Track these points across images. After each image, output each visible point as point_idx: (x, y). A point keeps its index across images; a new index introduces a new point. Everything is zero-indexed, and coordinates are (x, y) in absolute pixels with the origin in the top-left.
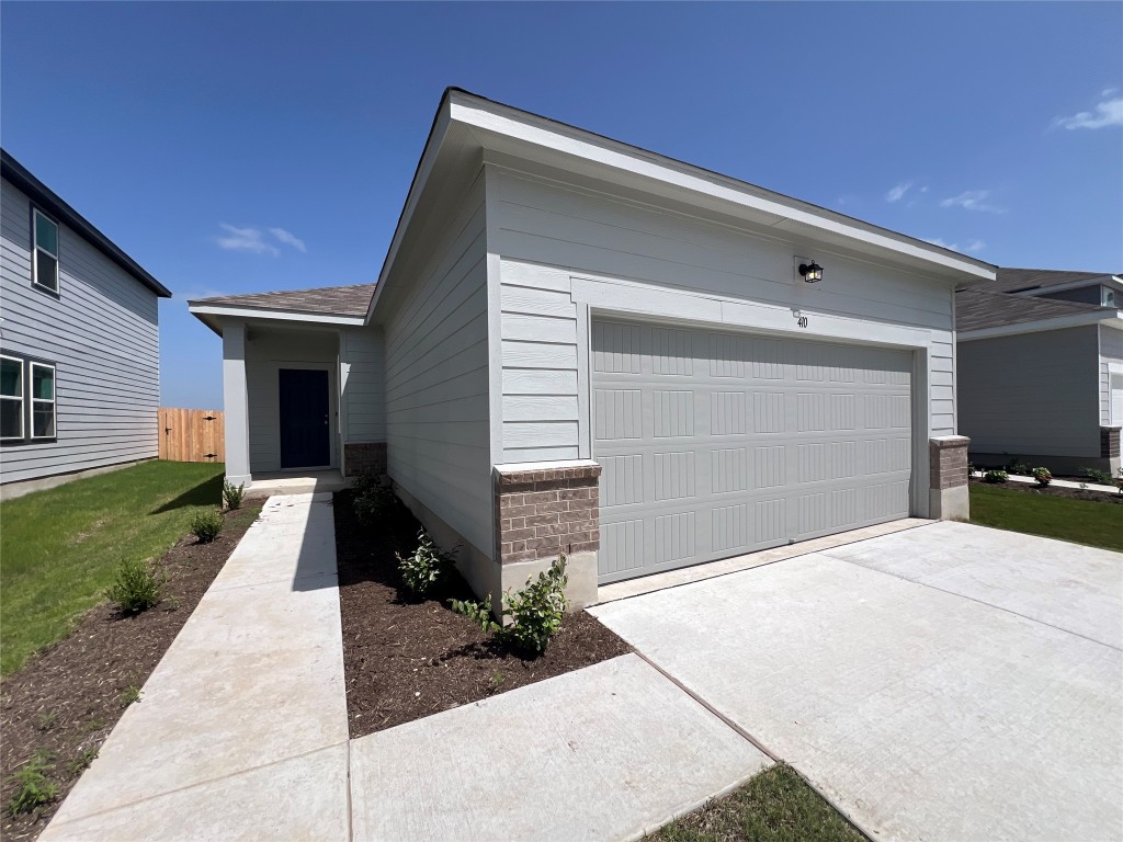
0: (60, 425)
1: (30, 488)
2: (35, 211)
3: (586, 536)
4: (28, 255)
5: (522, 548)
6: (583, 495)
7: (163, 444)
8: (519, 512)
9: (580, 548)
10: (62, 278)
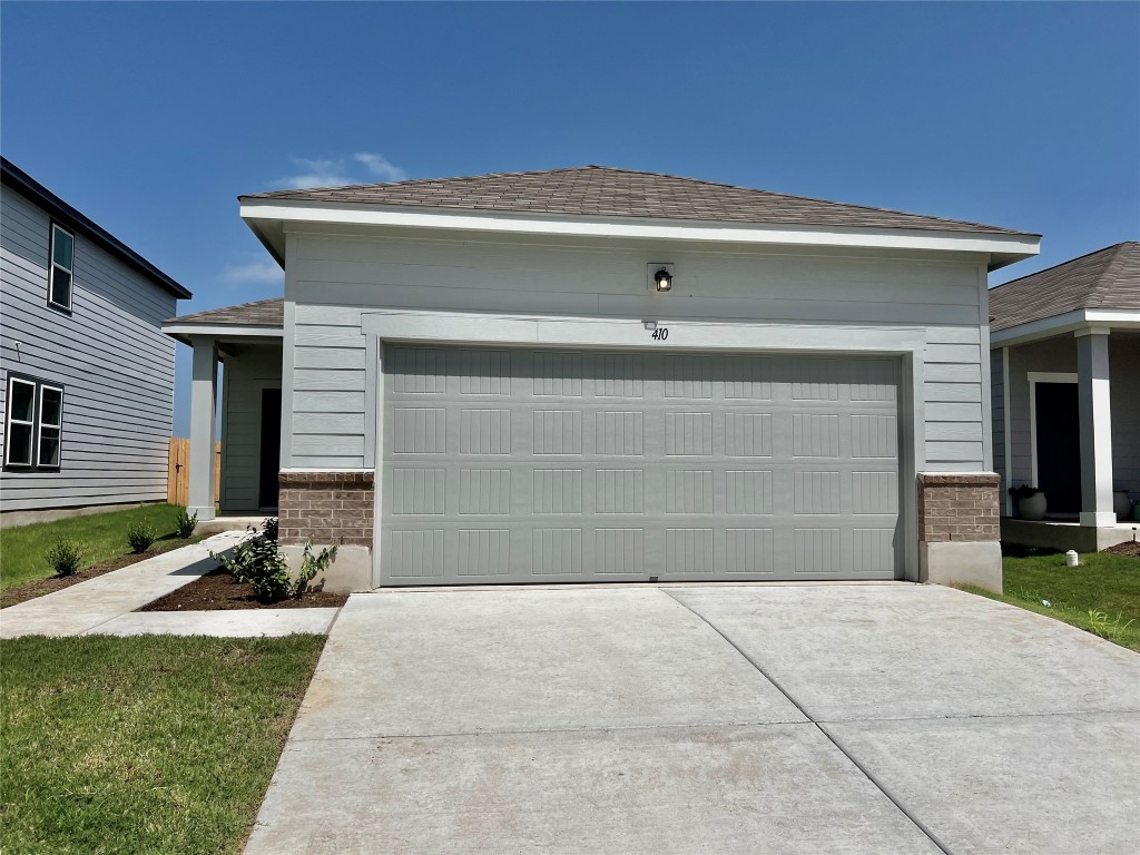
0: (65, 453)
1: (32, 519)
2: (54, 226)
3: (358, 532)
4: (45, 273)
5: (296, 534)
6: (357, 497)
7: (172, 484)
8: (295, 505)
9: (351, 542)
10: (77, 292)
